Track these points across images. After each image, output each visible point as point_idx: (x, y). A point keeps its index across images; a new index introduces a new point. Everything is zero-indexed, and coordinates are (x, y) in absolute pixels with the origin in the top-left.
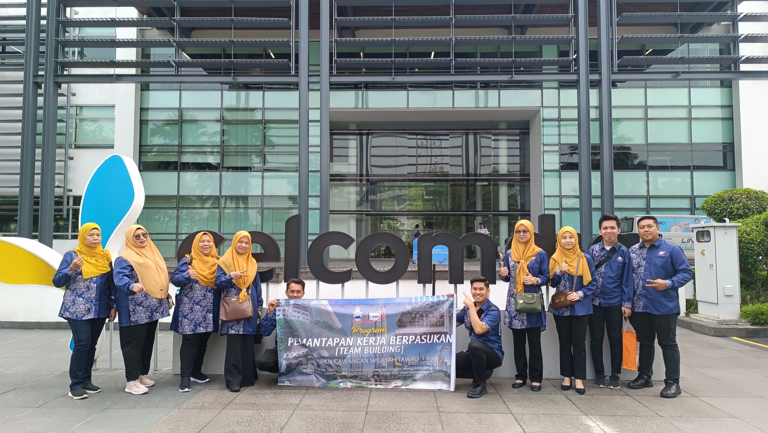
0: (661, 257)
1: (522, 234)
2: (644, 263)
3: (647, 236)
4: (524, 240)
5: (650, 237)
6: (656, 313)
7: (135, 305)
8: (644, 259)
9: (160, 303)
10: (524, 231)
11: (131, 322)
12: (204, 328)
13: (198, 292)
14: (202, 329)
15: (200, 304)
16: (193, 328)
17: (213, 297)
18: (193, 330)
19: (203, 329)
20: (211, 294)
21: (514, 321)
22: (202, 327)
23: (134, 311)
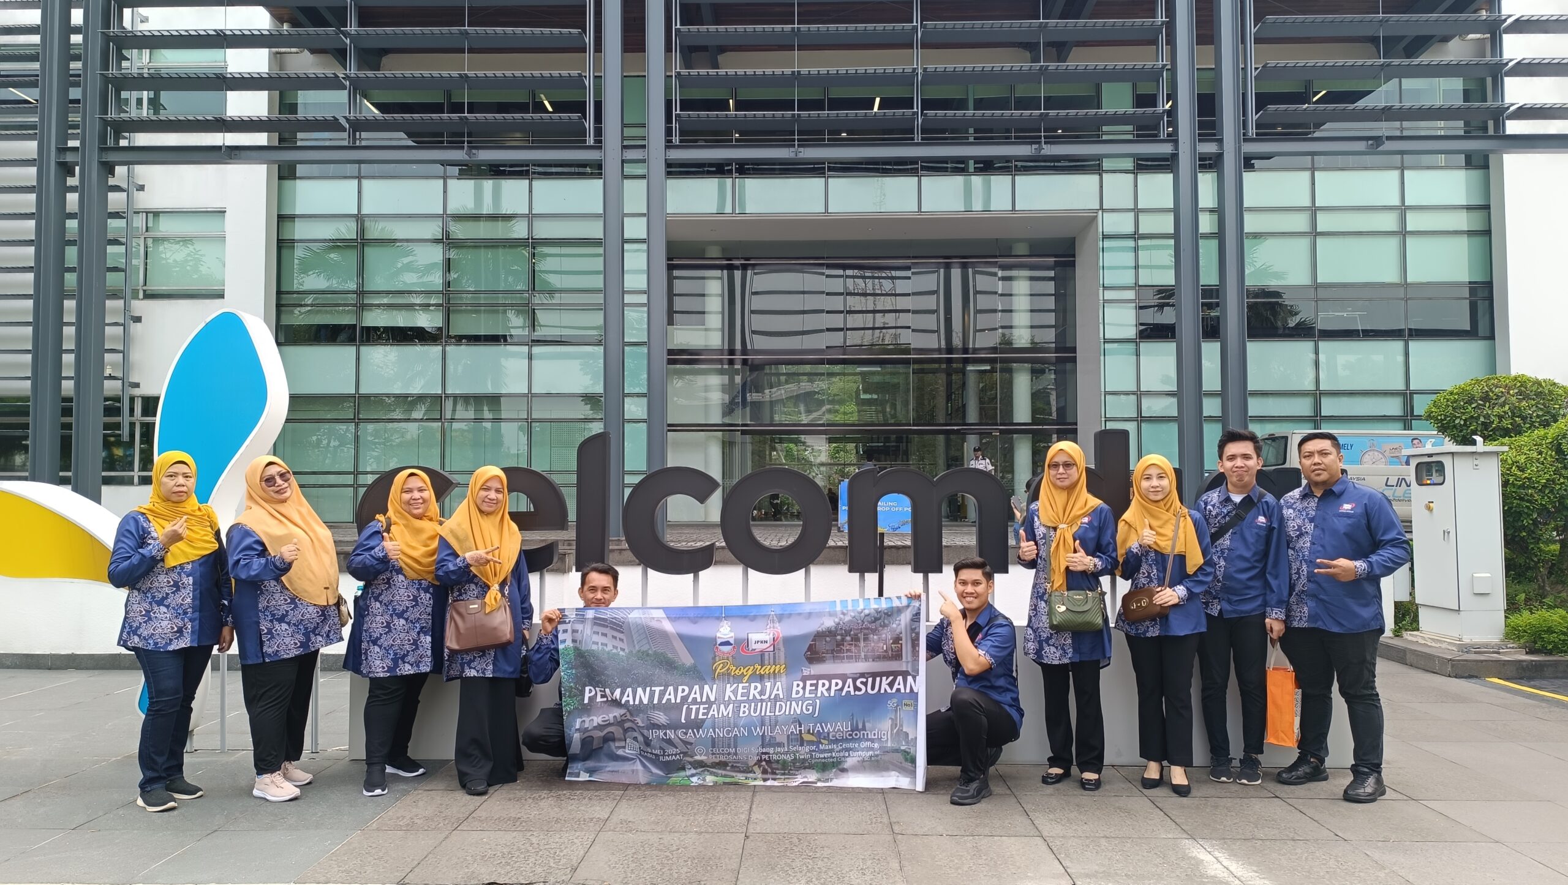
0: (1347, 515)
1: (1061, 470)
2: (1310, 527)
3: (1319, 475)
4: (1067, 483)
5: (1324, 476)
6: (1335, 629)
7: (271, 621)
8: (1311, 520)
9: (323, 614)
10: (1067, 465)
11: (263, 655)
12: (412, 665)
13: (402, 591)
14: (407, 667)
15: (405, 616)
16: (390, 664)
17: (431, 602)
18: (390, 670)
19: (410, 668)
20: (428, 595)
21: (1047, 649)
22: (408, 663)
23: (270, 632)
